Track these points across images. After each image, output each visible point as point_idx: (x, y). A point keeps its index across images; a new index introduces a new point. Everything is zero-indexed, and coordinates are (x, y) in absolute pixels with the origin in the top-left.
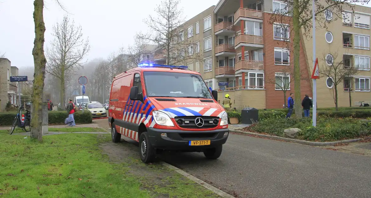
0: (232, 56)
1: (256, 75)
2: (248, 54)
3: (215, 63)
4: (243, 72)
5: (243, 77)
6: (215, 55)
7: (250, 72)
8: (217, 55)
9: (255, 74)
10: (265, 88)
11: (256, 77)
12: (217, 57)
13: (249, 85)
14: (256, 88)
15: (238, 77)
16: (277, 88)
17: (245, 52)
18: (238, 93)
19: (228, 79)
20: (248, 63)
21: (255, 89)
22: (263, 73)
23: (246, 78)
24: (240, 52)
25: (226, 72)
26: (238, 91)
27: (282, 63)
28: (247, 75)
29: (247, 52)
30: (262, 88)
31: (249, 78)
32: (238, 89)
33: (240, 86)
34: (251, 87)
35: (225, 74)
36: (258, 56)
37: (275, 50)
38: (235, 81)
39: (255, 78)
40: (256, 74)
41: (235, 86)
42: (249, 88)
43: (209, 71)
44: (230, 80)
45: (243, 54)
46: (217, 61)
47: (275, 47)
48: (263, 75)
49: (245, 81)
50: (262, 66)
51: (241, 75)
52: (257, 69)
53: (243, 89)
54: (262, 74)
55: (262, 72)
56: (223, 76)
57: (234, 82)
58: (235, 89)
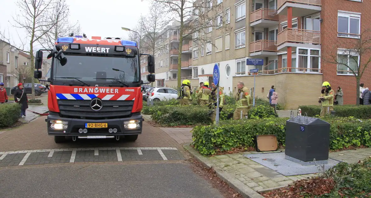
0: (274, 26)
1: (309, 52)
2: (297, 23)
3: (249, 35)
4: (288, 47)
5: (289, 55)
6: (249, 25)
7: (299, 47)
8: (252, 25)
9: (307, 50)
10: (322, 71)
11: (309, 55)
12: (253, 28)
13: (297, 66)
14: (308, 72)
15: (281, 55)
16: (339, 72)
17: (293, 19)
18: (281, 78)
19: (267, 58)
20: (297, 33)
21: (306, 72)
22: (320, 49)
23: (293, 57)
24: (286, 20)
25: (264, 48)
26: (280, 76)
27: (349, 35)
28: (295, 53)
29: (296, 18)
30: (317, 71)
31: (297, 56)
32: (280, 72)
33: (285, 67)
34: (300, 70)
35: (264, 51)
36: (311, 25)
37: (339, 15)
38: (276, 61)
39: (307, 57)
40: (309, 49)
41: (276, 68)
42: (297, 71)
43: (241, 47)
44: (269, 60)
45: (290, 21)
46: (253, 34)
47: (339, 11)
48: (320, 52)
49: (291, 61)
50: (318, 38)
51: (286, 52)
52: (311, 42)
53: (288, 72)
54: (318, 51)
55: (318, 48)
56: (259, 53)
57: (275, 63)
58: (276, 72)
